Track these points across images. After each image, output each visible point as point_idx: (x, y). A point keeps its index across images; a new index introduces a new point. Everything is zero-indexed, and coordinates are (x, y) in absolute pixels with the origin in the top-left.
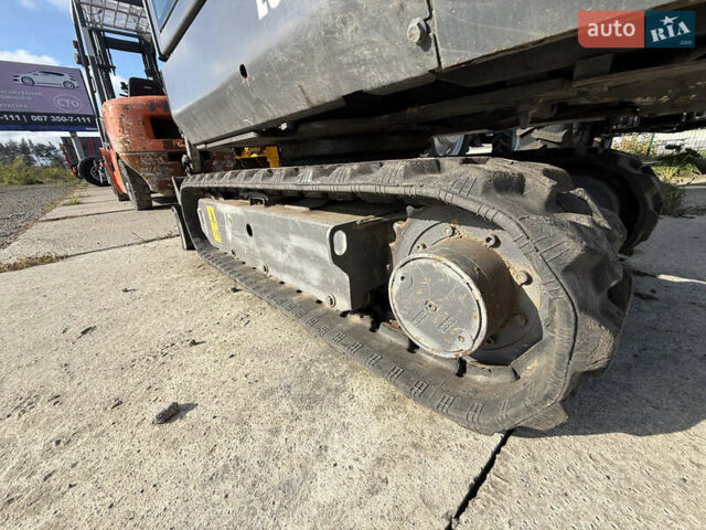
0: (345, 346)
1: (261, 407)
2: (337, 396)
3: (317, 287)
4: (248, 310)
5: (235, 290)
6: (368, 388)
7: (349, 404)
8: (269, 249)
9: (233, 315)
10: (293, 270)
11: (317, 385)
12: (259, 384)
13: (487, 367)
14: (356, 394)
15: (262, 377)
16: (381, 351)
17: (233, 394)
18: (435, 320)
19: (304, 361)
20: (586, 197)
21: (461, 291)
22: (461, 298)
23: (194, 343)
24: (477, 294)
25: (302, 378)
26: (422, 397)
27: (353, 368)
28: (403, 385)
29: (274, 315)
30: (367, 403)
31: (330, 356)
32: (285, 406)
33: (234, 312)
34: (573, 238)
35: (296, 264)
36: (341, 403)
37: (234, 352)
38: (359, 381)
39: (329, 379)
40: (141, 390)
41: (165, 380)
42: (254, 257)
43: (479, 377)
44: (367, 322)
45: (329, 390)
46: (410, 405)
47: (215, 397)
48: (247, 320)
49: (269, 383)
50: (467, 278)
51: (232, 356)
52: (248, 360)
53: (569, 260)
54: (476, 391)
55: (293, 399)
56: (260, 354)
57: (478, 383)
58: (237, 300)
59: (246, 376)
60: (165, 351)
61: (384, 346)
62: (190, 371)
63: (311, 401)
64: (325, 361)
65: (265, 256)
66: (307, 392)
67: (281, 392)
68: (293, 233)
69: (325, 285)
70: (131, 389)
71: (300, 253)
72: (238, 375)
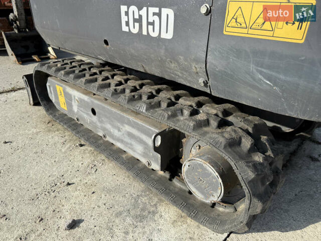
0: (157, 189)
1: (117, 221)
2: (154, 215)
3: (140, 155)
4: (94, 161)
5: (81, 145)
6: (169, 212)
7: (160, 220)
8: (108, 126)
9: (85, 164)
10: (125, 142)
11: (143, 210)
12: (113, 209)
13: (225, 205)
14: (163, 214)
15: (113, 205)
16: (176, 193)
17: (100, 215)
18: (203, 186)
19: (134, 196)
20: (267, 144)
21: (214, 177)
22: (214, 180)
23: (69, 184)
24: (220, 180)
25: (135, 206)
26: (195, 218)
27: (161, 201)
28: (187, 211)
29: (111, 165)
30: (168, 219)
31: (148, 193)
32: (129, 220)
33: (86, 163)
34: (252, 171)
35: (127, 139)
36: (156, 219)
37: (93, 190)
38: (164, 207)
39: (148, 206)
40: (50, 212)
41: (60, 206)
42: (96, 127)
43: (220, 209)
44: (167, 175)
45: (149, 212)
46: (189, 220)
47: (92, 216)
48: (95, 168)
49: (118, 208)
50: (217, 174)
51: (94, 193)
52: (103, 196)
53: (250, 179)
54: (219, 215)
55: (132, 217)
56: (109, 191)
57: (220, 211)
58: (84, 153)
59: (105, 205)
60: (53, 189)
61: (177, 190)
62: (72, 201)
63: (141, 218)
64: (146, 196)
65: (104, 129)
66: (139, 213)
67: (125, 214)
68: (127, 124)
69: (145, 155)
70: (44, 211)
71: (130, 135)
72: (100, 204)
